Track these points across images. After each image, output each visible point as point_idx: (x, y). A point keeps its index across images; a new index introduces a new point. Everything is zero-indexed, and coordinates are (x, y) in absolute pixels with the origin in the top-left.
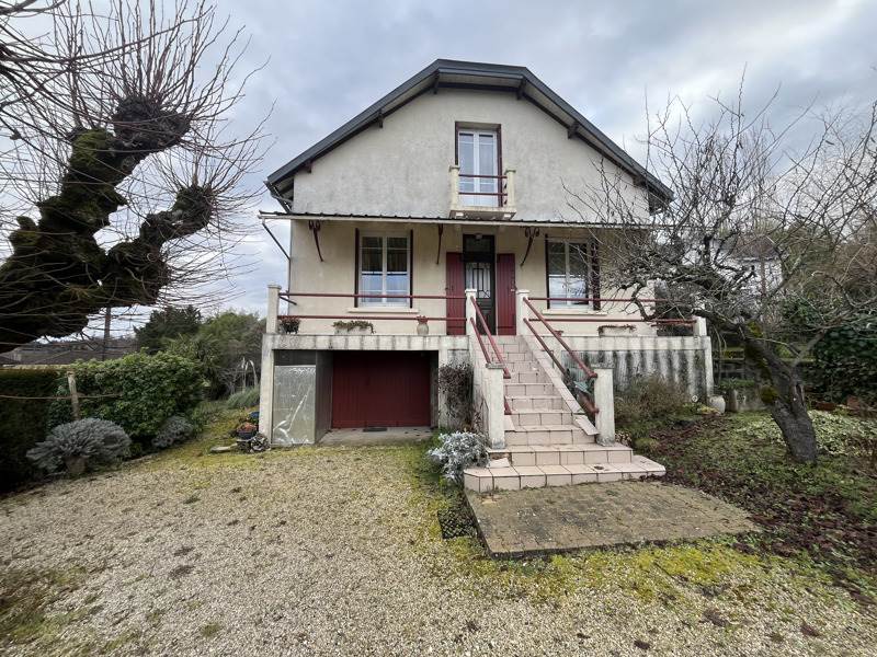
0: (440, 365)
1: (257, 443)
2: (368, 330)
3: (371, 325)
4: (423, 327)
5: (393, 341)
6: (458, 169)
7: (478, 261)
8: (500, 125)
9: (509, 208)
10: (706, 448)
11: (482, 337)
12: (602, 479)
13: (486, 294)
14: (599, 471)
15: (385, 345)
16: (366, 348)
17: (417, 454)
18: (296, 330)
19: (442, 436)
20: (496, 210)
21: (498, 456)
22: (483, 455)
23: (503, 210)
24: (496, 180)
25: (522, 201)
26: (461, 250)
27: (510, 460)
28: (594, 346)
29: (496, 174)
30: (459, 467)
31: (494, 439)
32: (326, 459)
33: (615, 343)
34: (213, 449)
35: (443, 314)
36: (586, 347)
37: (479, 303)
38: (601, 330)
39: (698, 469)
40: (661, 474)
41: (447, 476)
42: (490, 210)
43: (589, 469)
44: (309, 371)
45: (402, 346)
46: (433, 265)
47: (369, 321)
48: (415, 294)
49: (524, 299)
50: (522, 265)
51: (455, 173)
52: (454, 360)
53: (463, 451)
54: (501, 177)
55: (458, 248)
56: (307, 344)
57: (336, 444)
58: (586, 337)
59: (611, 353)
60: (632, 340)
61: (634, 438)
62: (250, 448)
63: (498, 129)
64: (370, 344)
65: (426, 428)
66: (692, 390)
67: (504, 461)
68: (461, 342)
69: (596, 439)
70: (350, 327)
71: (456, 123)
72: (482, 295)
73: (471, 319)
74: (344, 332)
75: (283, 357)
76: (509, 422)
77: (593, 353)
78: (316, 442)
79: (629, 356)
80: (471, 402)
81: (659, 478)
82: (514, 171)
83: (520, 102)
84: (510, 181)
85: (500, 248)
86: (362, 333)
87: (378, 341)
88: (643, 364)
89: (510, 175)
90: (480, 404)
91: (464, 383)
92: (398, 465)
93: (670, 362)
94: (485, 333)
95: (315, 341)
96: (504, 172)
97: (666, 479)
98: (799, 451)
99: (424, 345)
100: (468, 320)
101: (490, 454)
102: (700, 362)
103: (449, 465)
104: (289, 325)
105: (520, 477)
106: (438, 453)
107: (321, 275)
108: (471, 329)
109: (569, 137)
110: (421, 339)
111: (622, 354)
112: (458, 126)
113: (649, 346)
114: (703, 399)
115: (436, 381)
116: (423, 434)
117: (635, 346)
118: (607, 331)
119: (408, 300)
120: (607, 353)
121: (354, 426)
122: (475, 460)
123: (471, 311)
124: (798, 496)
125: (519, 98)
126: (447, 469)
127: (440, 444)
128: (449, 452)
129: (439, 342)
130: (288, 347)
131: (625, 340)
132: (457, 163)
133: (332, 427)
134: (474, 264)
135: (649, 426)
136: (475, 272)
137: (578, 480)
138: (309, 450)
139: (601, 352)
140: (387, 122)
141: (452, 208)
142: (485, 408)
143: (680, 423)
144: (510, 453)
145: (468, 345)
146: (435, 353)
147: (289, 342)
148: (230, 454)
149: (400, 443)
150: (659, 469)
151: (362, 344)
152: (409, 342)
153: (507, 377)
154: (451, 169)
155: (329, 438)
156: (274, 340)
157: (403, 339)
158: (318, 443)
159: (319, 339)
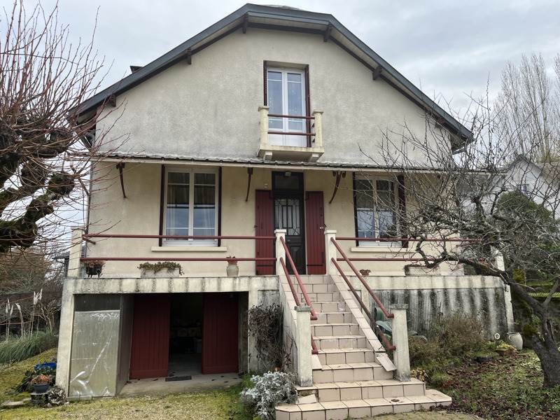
0: (250, 307)
1: (54, 397)
2: (176, 272)
3: (179, 267)
4: (233, 267)
5: (203, 283)
6: (267, 109)
7: (287, 198)
8: (308, 66)
9: (316, 149)
10: (491, 381)
11: (292, 278)
12: (397, 410)
13: (295, 231)
14: (395, 403)
15: (194, 287)
16: (174, 291)
17: (228, 399)
18: (99, 272)
19: (254, 378)
20: (304, 150)
21: (306, 393)
22: (293, 393)
23: (311, 150)
24: (304, 120)
25: (329, 141)
26: (270, 188)
27: (317, 395)
28: (400, 285)
29: (304, 115)
30: (271, 405)
31: (303, 377)
32: (134, 409)
33: (419, 282)
34: (4, 404)
35: (252, 255)
36: (393, 285)
37: (289, 243)
38: (407, 268)
39: (479, 398)
40: (448, 404)
41: (260, 413)
42: (299, 150)
43: (387, 402)
44: (114, 316)
45: (211, 287)
46: (242, 203)
47: (177, 262)
48: (223, 234)
49: (332, 239)
50: (330, 203)
51: (265, 113)
52: (264, 301)
53: (274, 390)
54: (309, 118)
55: (267, 185)
56: (112, 288)
57: (140, 395)
58: (392, 276)
59: (416, 292)
60: (435, 279)
61: (430, 374)
62: (47, 401)
63: (306, 69)
64: (178, 287)
65: (235, 375)
66: (494, 328)
67: (312, 397)
68: (270, 282)
69: (394, 375)
70: (157, 269)
71: (265, 62)
72: (291, 232)
73: (281, 259)
74: (150, 274)
75: (85, 302)
76: (316, 362)
77: (400, 292)
78: (117, 394)
79: (433, 295)
80: (281, 344)
81: (445, 408)
82: (322, 113)
83: (327, 43)
84: (318, 121)
85: (310, 185)
86: (171, 275)
87: (187, 284)
88: (447, 303)
89: (318, 117)
90: (289, 346)
91: (274, 324)
92: (210, 410)
93: (472, 301)
94: (294, 274)
95: (121, 285)
96: (312, 113)
97: (452, 408)
98: (551, 377)
99: (234, 285)
100: (278, 260)
101: (299, 391)
102: (500, 301)
103: (262, 403)
104: (92, 268)
105: (325, 410)
106: (251, 393)
107: (124, 212)
108: (280, 270)
109: (374, 79)
110: (230, 280)
111: (426, 293)
112: (266, 64)
113: (451, 285)
114: (504, 337)
115: (246, 323)
116: (232, 380)
117: (438, 284)
118: (412, 270)
119: (217, 240)
120: (412, 292)
121: (155, 376)
122: (285, 398)
123: (281, 252)
124: (545, 413)
125: (325, 41)
126: (260, 407)
127: (252, 385)
128: (261, 391)
129: (249, 283)
130: (91, 291)
131: (428, 279)
132: (265, 104)
133: (130, 379)
134: (283, 201)
135: (446, 363)
136: (285, 208)
137: (375, 412)
138: (113, 402)
139: (407, 291)
140: (195, 59)
141: (262, 147)
142: (295, 349)
143: (478, 360)
144: (317, 390)
145: (278, 285)
146: (246, 294)
147: (92, 286)
148: (25, 409)
149: (208, 390)
150: (446, 399)
151: (170, 287)
152: (219, 284)
153: (314, 318)
154: (260, 109)
155: (130, 389)
156: (76, 284)
157: (212, 280)
158: (118, 395)
159: (125, 282)
